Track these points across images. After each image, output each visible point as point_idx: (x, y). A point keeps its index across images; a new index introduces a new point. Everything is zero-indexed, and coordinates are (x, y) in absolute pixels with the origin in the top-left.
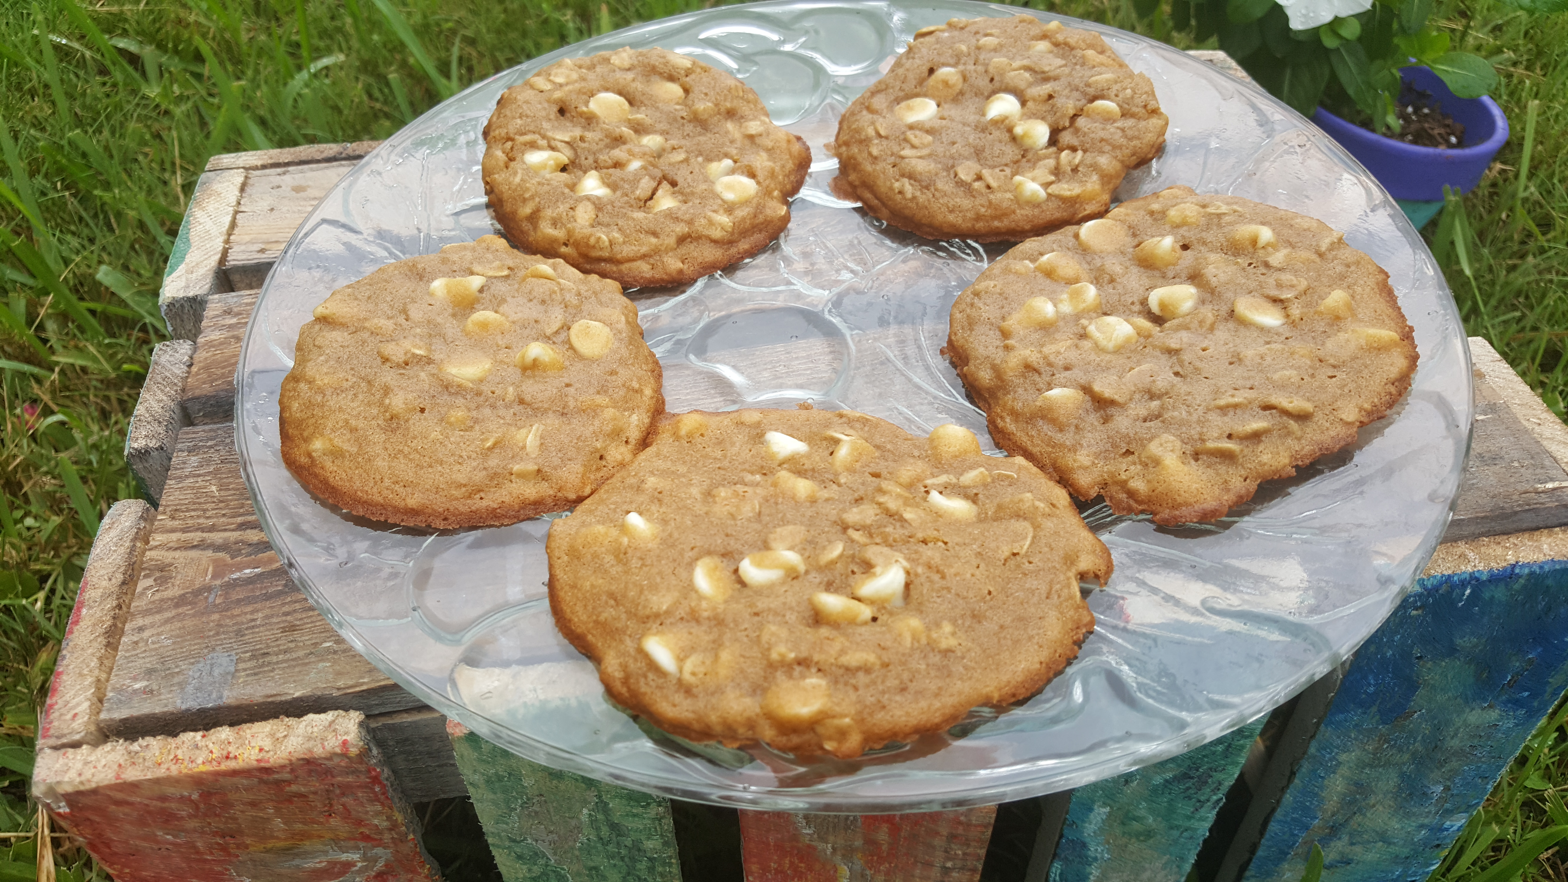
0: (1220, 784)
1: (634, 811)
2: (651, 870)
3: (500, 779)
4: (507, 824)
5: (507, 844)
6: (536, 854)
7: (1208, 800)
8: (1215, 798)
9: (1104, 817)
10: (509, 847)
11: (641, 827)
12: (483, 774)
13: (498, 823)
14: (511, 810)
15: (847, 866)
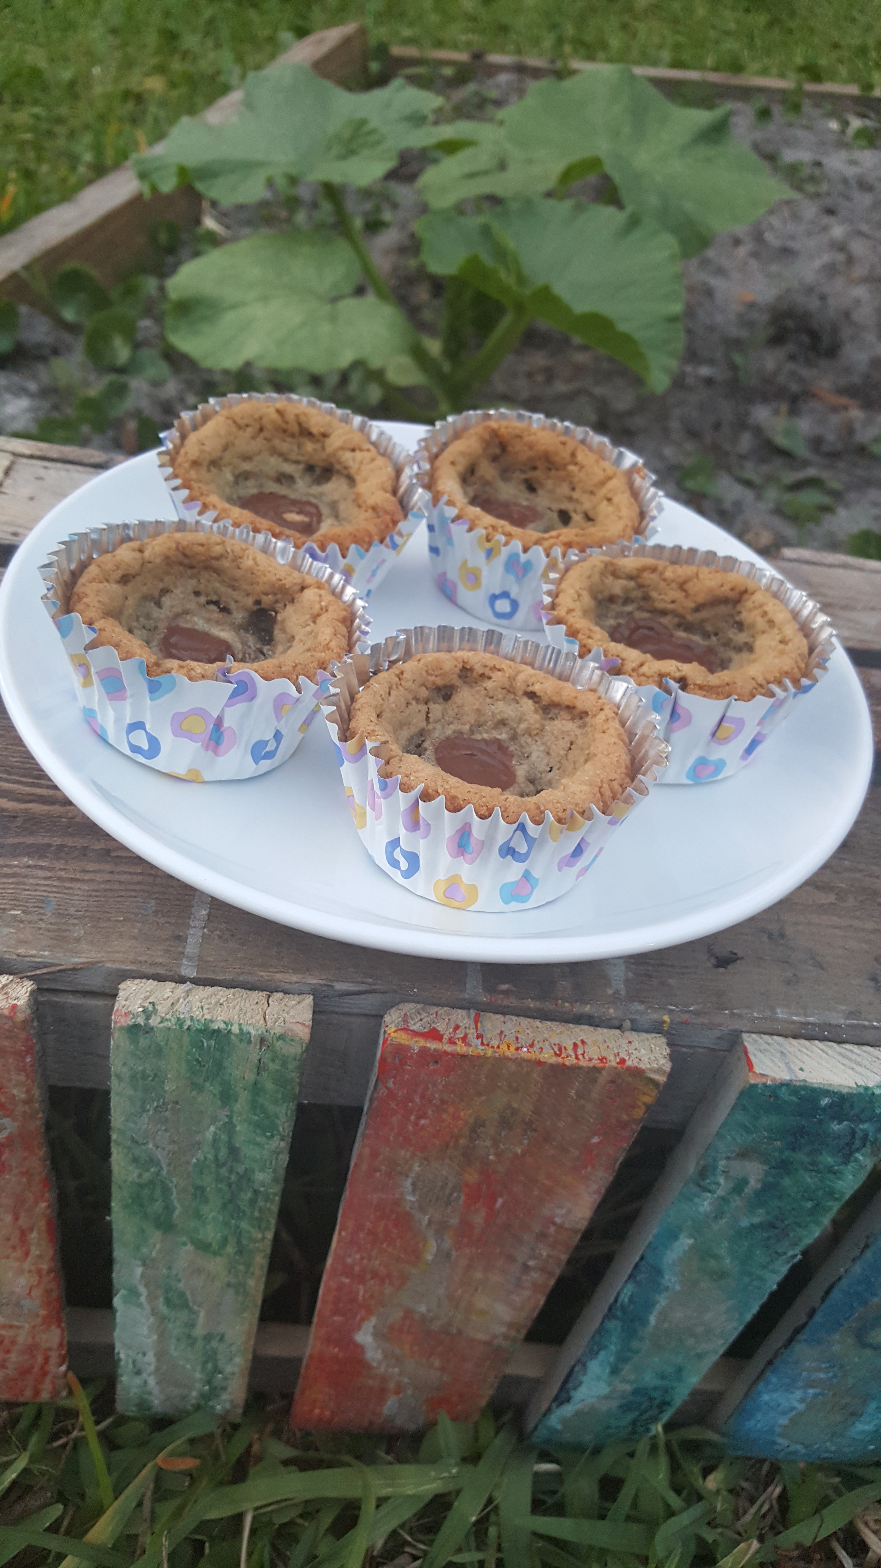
0: (800, 1240)
1: (258, 1139)
2: (253, 1202)
3: (144, 1077)
4: (135, 1123)
5: (129, 1143)
7: (785, 1253)
8: (791, 1253)
9: (687, 1248)
10: (129, 1148)
11: (258, 1157)
12: (131, 1069)
13: (127, 1120)
14: (144, 1110)
15: (437, 1242)
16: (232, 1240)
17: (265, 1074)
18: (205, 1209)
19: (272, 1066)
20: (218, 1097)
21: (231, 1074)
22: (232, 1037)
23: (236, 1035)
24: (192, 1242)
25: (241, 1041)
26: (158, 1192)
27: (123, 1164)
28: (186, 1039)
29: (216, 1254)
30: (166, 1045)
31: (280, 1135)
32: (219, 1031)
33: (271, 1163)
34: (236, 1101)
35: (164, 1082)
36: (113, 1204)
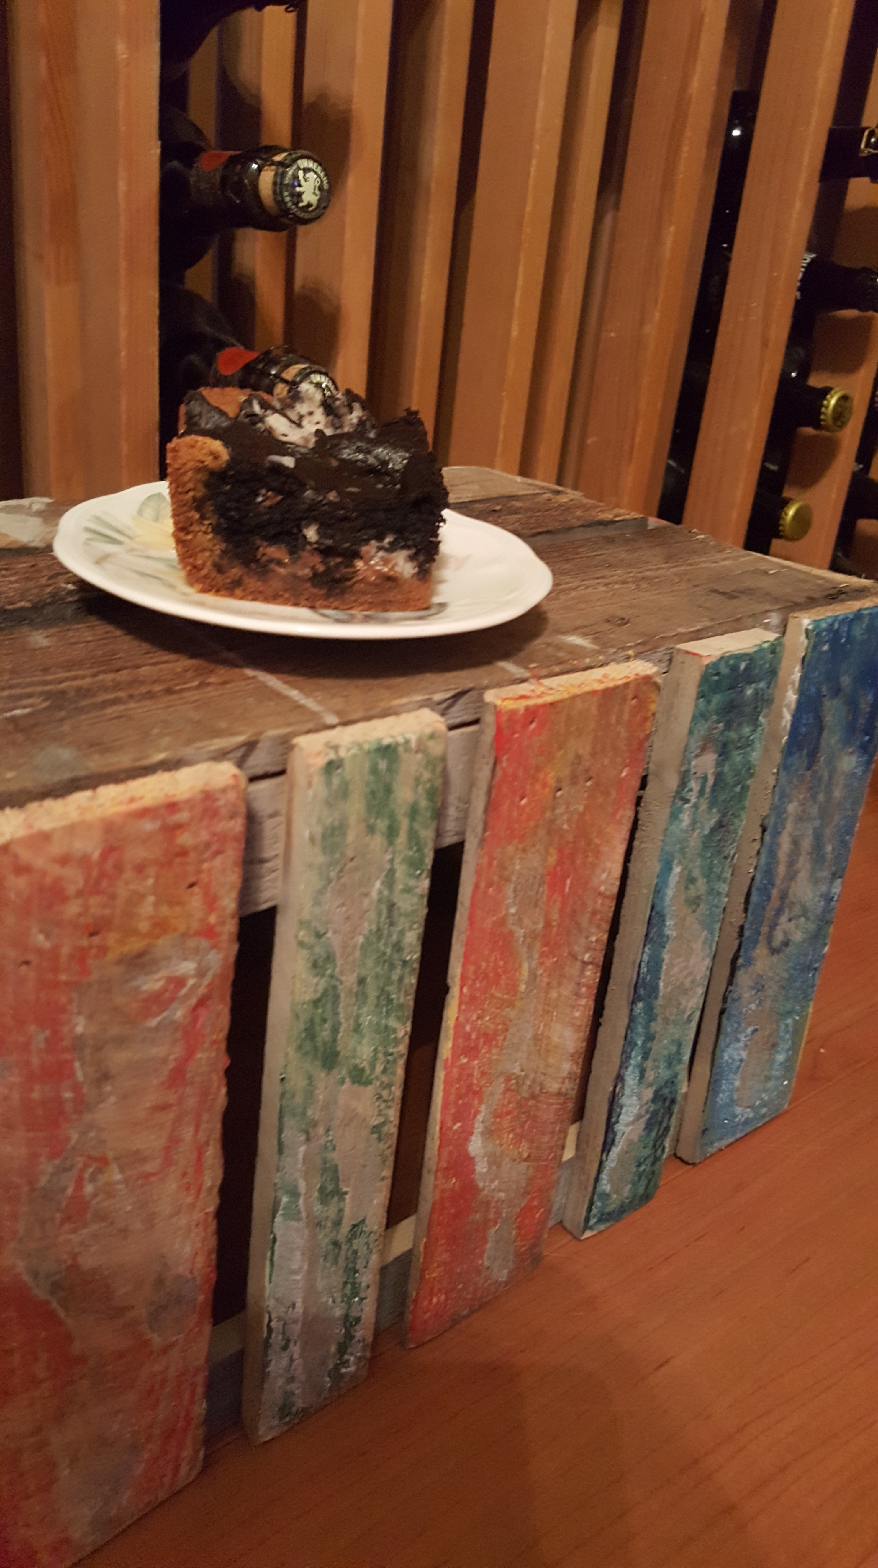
1: (411, 882)
3: (332, 833)
4: (320, 904)
6: (329, 957)
11: (410, 909)
12: (324, 824)
15: (529, 963)
16: (381, 1053)
17: (421, 789)
18: (363, 1014)
19: (426, 776)
20: (385, 836)
21: (396, 799)
22: (399, 748)
23: (401, 745)
24: (350, 1074)
25: (405, 750)
26: (329, 1006)
27: (304, 976)
28: (366, 766)
29: (367, 1083)
30: (352, 779)
31: (426, 869)
33: (417, 916)
34: (398, 835)
35: (346, 833)
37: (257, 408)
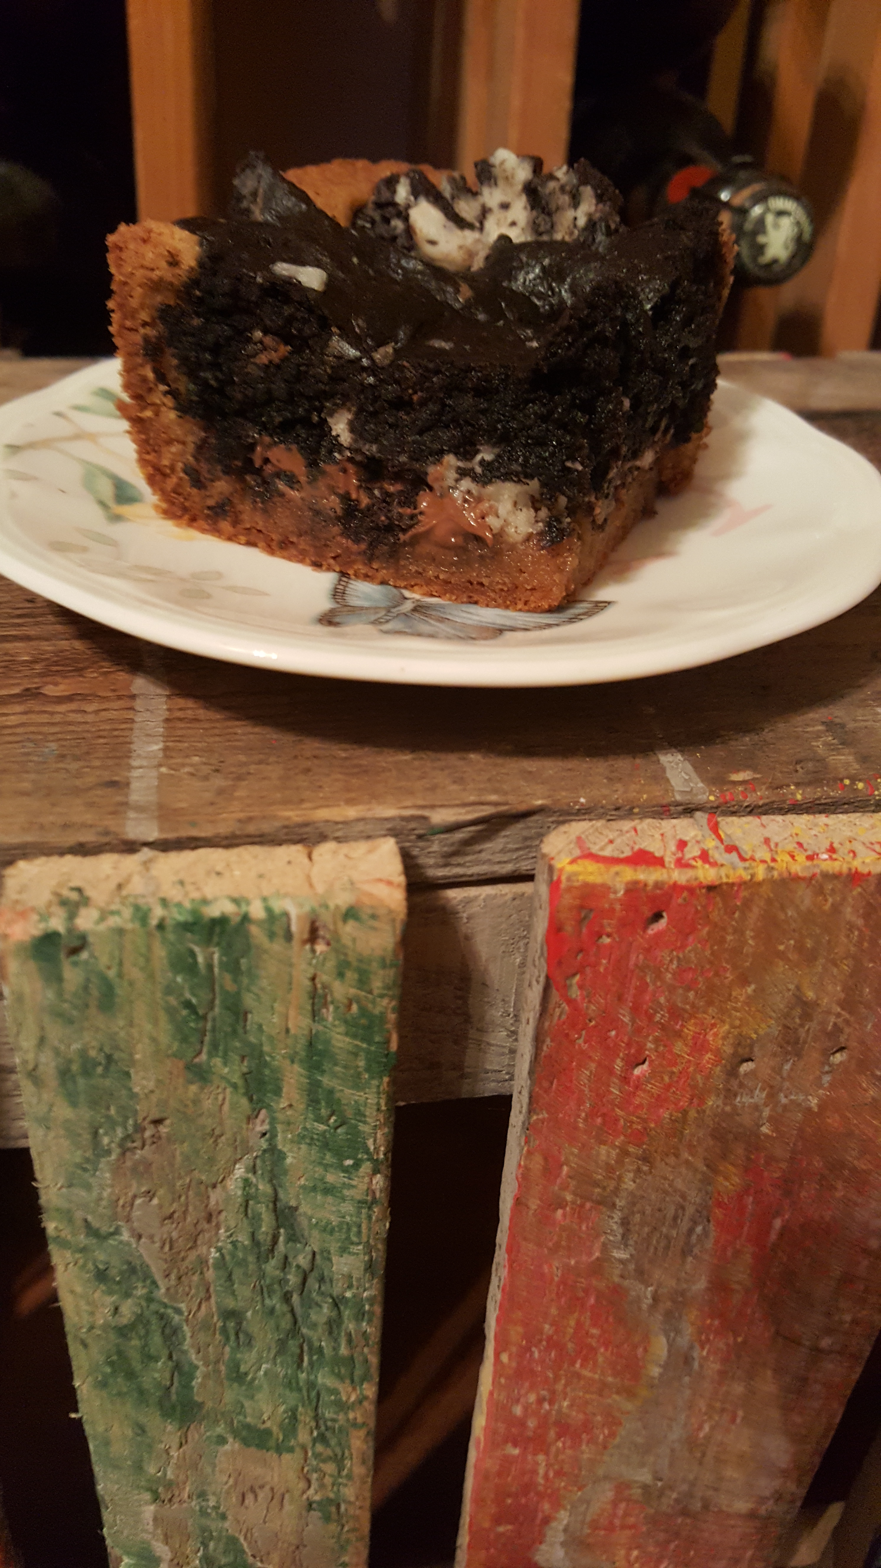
1: (330, 1178)
2: (333, 1326)
3: (87, 1069)
4: (88, 1187)
5: (82, 1239)
6: (133, 1270)
10: (83, 1250)
11: (335, 1220)
12: (57, 1052)
13: (70, 1186)
14: (101, 1152)
15: (668, 1338)
16: (305, 1416)
17: (329, 1014)
18: (247, 1360)
19: (340, 990)
20: (242, 1091)
21: (260, 1026)
22: (254, 930)
23: (259, 923)
24: (236, 1434)
25: (272, 935)
26: (157, 1339)
27: (79, 1289)
28: (160, 952)
29: (279, 1449)
30: (120, 975)
31: (370, 1159)
32: (222, 922)
33: (359, 1233)
34: (278, 1092)
35: (128, 1075)
36: (77, 1383)
37: (402, 193)
